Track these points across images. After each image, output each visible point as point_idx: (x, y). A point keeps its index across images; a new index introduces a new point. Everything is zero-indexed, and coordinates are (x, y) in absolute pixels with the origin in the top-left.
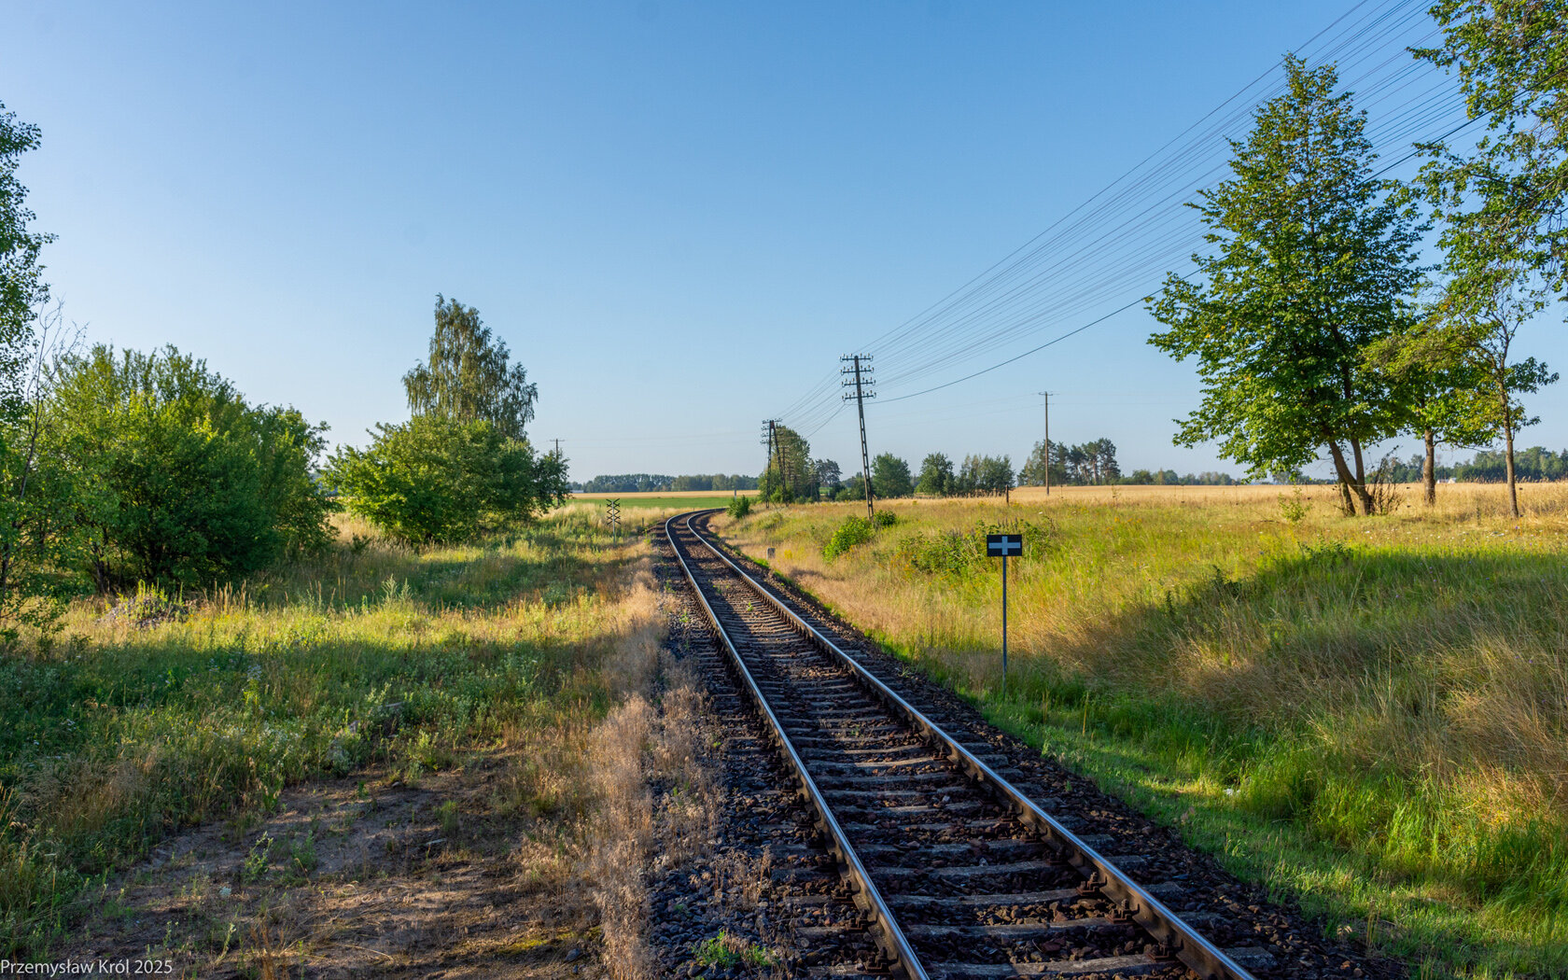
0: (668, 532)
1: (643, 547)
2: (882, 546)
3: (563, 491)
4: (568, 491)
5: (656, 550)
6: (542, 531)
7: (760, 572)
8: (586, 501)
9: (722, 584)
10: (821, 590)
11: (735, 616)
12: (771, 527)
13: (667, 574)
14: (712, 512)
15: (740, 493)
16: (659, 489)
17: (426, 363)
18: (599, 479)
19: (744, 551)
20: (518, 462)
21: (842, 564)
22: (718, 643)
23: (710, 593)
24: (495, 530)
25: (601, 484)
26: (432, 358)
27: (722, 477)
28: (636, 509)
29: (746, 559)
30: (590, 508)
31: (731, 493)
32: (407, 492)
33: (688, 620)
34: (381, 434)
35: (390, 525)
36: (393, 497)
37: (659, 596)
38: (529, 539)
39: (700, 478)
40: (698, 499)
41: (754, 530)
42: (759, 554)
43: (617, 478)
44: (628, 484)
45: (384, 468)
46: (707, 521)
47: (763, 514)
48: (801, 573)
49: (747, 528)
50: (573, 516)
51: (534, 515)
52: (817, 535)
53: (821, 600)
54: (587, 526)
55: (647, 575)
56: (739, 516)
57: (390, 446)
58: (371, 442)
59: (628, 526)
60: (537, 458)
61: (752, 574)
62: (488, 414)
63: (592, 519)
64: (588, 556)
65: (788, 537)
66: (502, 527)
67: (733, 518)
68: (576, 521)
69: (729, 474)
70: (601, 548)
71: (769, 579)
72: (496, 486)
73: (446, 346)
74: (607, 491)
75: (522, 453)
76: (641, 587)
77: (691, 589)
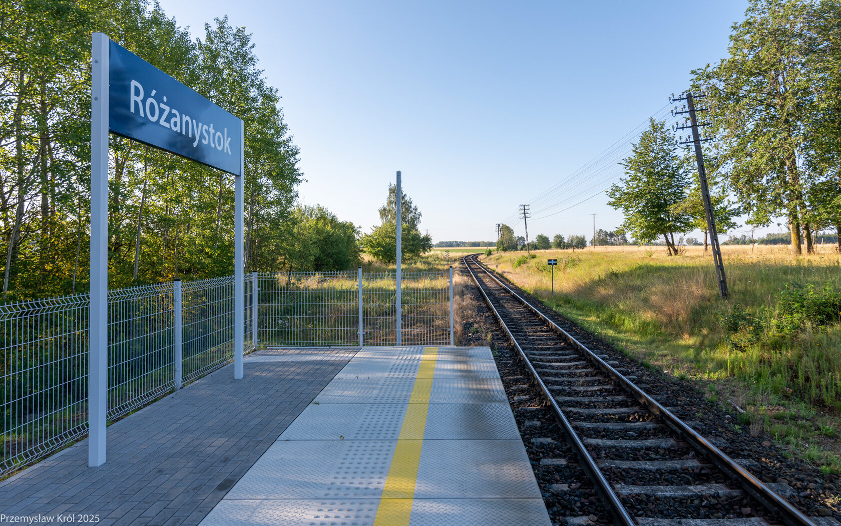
0: (465, 260)
1: (456, 265)
2: (530, 265)
3: (430, 247)
4: (431, 247)
5: (461, 265)
6: (424, 260)
7: (492, 272)
8: (438, 250)
9: (480, 275)
10: (509, 277)
11: (484, 283)
12: (498, 259)
13: (464, 272)
14: (479, 254)
15: (489, 248)
16: (461, 246)
17: (386, 205)
18: (440, 242)
19: (489, 266)
20: (416, 237)
21: (518, 270)
22: (478, 288)
23: (477, 277)
24: (409, 259)
25: (441, 245)
26: (388, 203)
27: (484, 242)
28: (454, 253)
29: (489, 268)
30: (438, 252)
31: (486, 248)
32: (383, 247)
33: (470, 283)
34: (375, 229)
35: (378, 257)
36: (379, 249)
37: (462, 277)
38: (421, 262)
39: (476, 242)
40: (475, 250)
41: (492, 260)
42: (493, 267)
43: (446, 242)
44: (450, 244)
45: (376, 239)
46: (477, 257)
47: (496, 255)
48: (505, 272)
49: (490, 259)
50: (433, 255)
51: (421, 254)
52: (512, 261)
53: (510, 280)
54: (438, 258)
55: (458, 272)
56: (488, 255)
57: (378, 233)
58: (372, 231)
59: (451, 258)
60: (422, 236)
61: (490, 272)
62: (406, 221)
63: (440, 256)
64: (440, 267)
65: (503, 262)
66: (412, 258)
67: (486, 256)
68: (435, 257)
69: (486, 241)
70: (444, 265)
71: (495, 274)
72: (410, 245)
73: (392, 200)
74: (443, 247)
75: (417, 235)
76: (457, 275)
77: (471, 276)
